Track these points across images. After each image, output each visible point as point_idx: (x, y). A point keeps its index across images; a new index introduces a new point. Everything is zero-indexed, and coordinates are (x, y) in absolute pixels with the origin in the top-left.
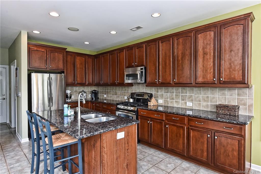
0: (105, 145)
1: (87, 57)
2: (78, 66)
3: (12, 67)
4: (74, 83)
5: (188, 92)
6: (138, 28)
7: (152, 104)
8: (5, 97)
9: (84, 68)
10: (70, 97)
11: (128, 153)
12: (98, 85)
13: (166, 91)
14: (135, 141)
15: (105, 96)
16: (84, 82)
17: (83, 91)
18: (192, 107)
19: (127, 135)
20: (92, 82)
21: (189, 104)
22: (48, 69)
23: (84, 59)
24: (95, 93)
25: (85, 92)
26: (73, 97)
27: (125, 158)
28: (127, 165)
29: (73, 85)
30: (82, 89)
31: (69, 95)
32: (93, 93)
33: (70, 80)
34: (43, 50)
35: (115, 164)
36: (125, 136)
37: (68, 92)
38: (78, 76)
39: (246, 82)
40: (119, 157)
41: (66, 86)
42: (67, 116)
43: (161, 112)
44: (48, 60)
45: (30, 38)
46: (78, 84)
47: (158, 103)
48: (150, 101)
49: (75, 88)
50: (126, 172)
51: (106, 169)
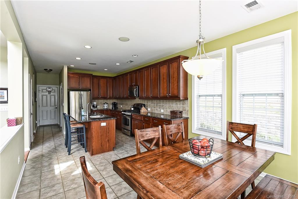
0: (94, 128)
1: (108, 79)
2: (102, 85)
3: (60, 87)
4: (99, 98)
5: (162, 103)
6: (131, 61)
7: (143, 110)
8: (57, 106)
9: (106, 87)
10: (96, 107)
11: (108, 134)
12: (116, 98)
13: (152, 102)
14: (114, 128)
15: (121, 106)
16: (106, 96)
17: (106, 103)
18: (163, 113)
19: (108, 125)
20: (112, 96)
21: (162, 111)
22: (80, 88)
23: (106, 80)
24: (115, 105)
25: (107, 104)
26: (98, 107)
27: (106, 137)
28: (108, 141)
29: (98, 98)
30: (105, 101)
31: (95, 106)
32: (113, 104)
33: (96, 96)
34: (77, 76)
35: (100, 138)
36: (106, 125)
37: (95, 103)
38: (102, 92)
39: (179, 97)
40: (103, 135)
41: (92, 99)
42: (83, 116)
43: (150, 117)
44: (80, 83)
45: (69, 69)
46: (101, 98)
47: (147, 110)
48: (141, 109)
49: (100, 101)
50: (108, 144)
51: (94, 139)
